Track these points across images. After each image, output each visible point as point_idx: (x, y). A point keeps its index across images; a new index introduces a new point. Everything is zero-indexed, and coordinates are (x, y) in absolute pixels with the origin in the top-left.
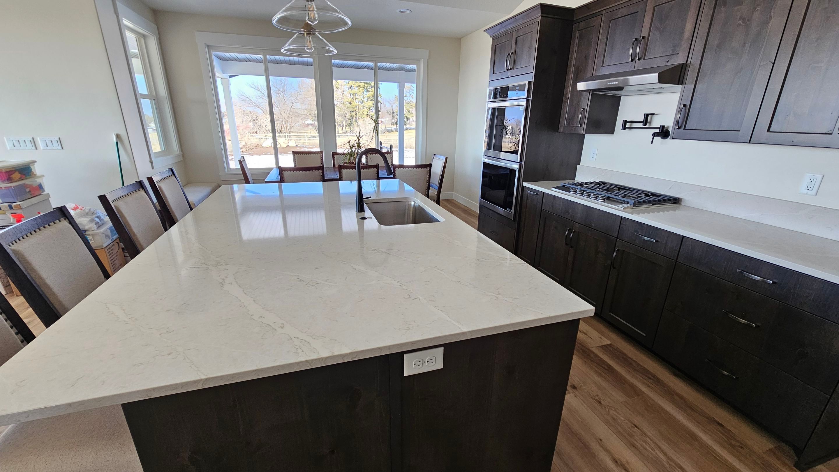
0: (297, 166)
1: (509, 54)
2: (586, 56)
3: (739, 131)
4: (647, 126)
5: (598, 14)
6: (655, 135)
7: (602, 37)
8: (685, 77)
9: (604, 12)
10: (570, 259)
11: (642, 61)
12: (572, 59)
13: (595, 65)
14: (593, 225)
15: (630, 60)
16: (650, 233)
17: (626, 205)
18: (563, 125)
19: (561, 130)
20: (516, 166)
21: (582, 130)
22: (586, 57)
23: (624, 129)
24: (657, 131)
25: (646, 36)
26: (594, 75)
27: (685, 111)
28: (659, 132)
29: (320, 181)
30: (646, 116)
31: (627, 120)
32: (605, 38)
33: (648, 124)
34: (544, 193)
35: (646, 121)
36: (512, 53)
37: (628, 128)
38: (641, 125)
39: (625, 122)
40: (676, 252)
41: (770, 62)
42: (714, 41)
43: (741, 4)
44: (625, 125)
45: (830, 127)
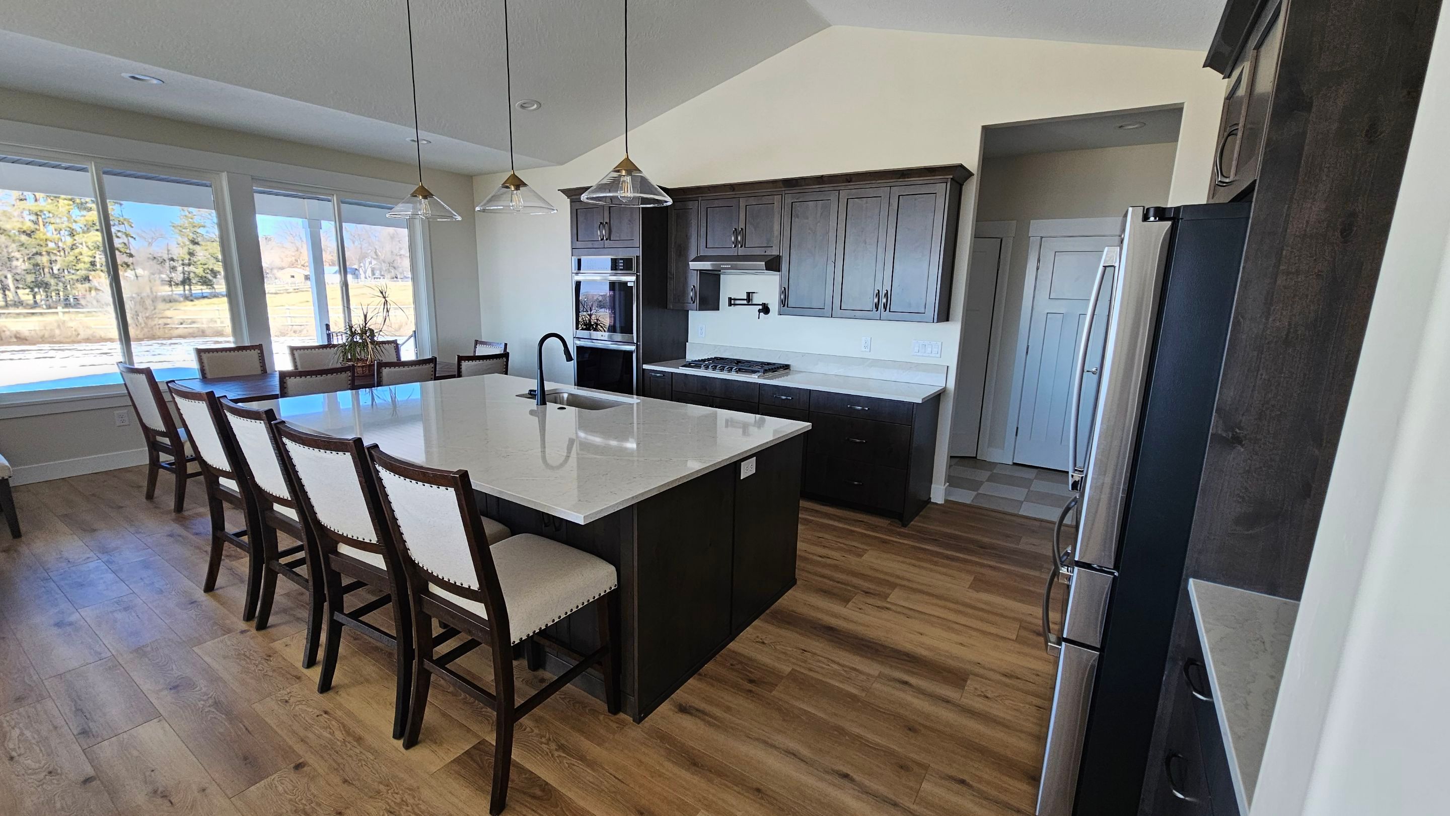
0: (300, 369)
1: (602, 223)
2: (687, 236)
3: (824, 309)
4: (750, 303)
5: (695, 199)
6: (758, 311)
8: (780, 266)
9: (700, 198)
11: (743, 248)
12: (671, 235)
13: (699, 245)
15: (732, 246)
16: (785, 392)
17: (759, 373)
18: (670, 301)
19: (669, 306)
20: (632, 348)
21: (695, 307)
23: (729, 306)
24: (761, 307)
25: (744, 228)
26: (702, 256)
27: (785, 293)
28: (762, 309)
29: (348, 390)
30: (748, 294)
33: (751, 301)
34: (671, 373)
35: (749, 298)
36: (606, 223)
37: (732, 305)
38: (745, 302)
39: (730, 299)
40: (807, 404)
42: (795, 242)
43: (808, 219)
44: (731, 302)
45: (870, 306)
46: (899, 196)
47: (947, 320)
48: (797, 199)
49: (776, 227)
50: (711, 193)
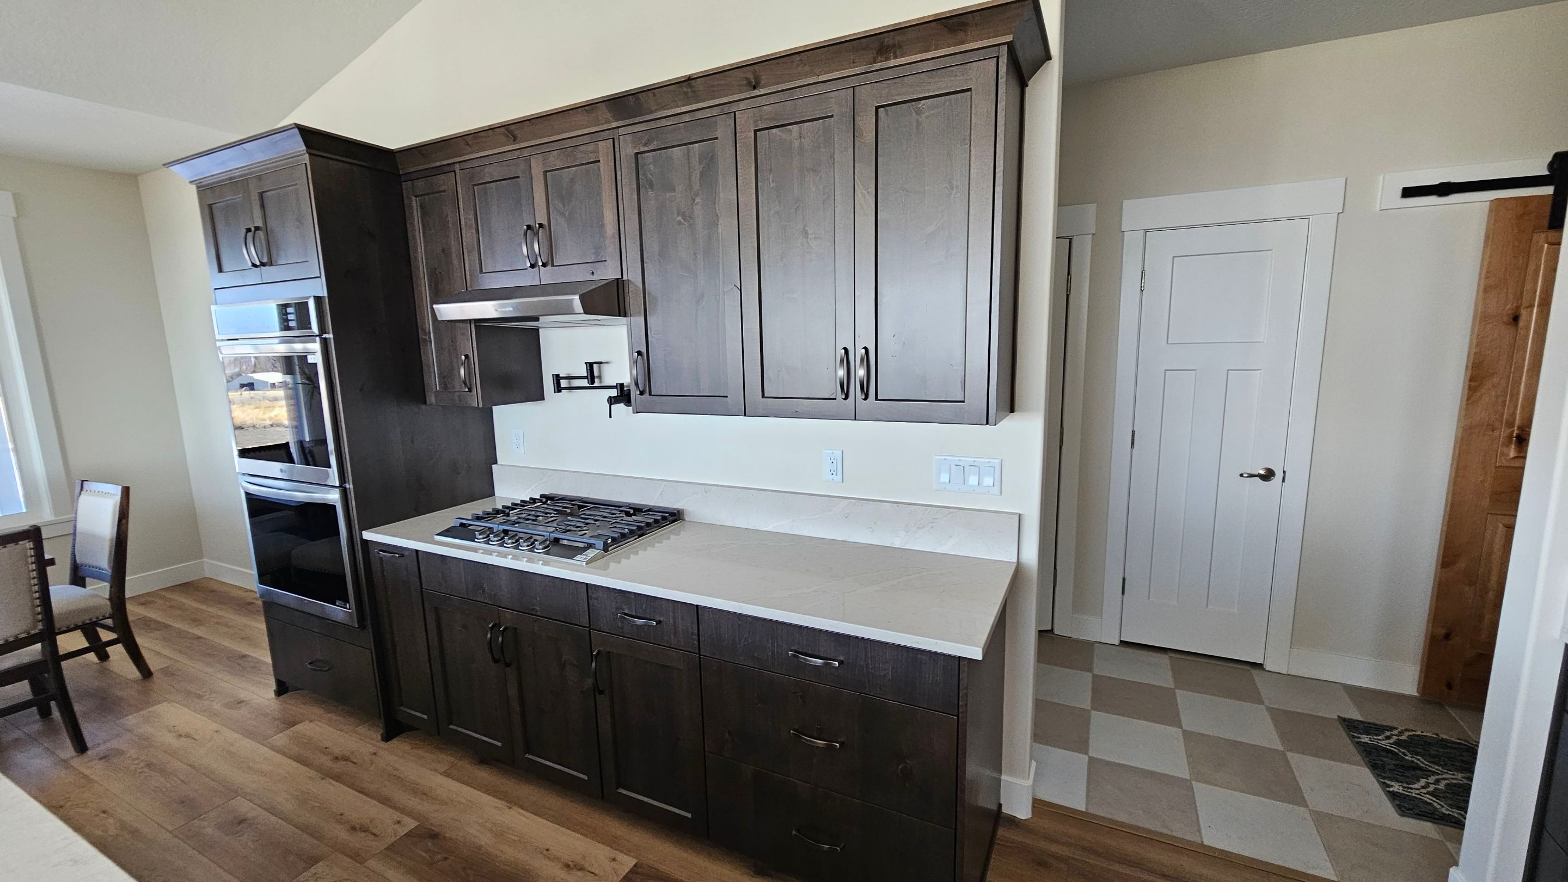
1: (249, 230)
2: (443, 250)
3: (727, 397)
4: (595, 385)
5: (447, 169)
6: (612, 401)
7: (466, 217)
8: (627, 304)
9: (457, 166)
10: (513, 692)
11: (549, 268)
12: (416, 251)
13: (467, 268)
14: (538, 609)
15: (529, 265)
16: (644, 608)
17: (591, 553)
18: (434, 390)
19: (431, 399)
20: (333, 497)
21: (476, 399)
22: (446, 252)
23: (559, 391)
24: (614, 393)
25: (545, 222)
26: (469, 289)
27: (644, 364)
28: (618, 396)
30: (590, 366)
31: (559, 375)
32: (472, 216)
33: (596, 380)
34: (417, 551)
35: (592, 374)
36: (257, 228)
37: (565, 388)
38: (585, 383)
39: (557, 378)
40: (694, 637)
41: (735, 287)
42: (652, 245)
43: (673, 190)
44: (558, 384)
45: (831, 388)
46: (877, 108)
47: (1012, 410)
48: (645, 145)
49: (609, 216)
50: (473, 152)
